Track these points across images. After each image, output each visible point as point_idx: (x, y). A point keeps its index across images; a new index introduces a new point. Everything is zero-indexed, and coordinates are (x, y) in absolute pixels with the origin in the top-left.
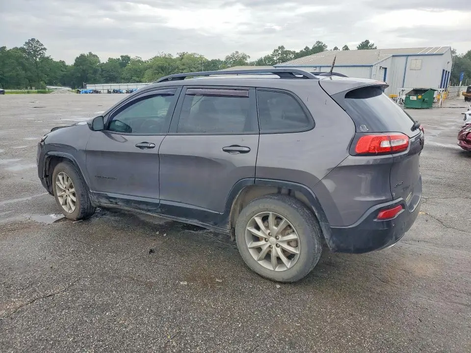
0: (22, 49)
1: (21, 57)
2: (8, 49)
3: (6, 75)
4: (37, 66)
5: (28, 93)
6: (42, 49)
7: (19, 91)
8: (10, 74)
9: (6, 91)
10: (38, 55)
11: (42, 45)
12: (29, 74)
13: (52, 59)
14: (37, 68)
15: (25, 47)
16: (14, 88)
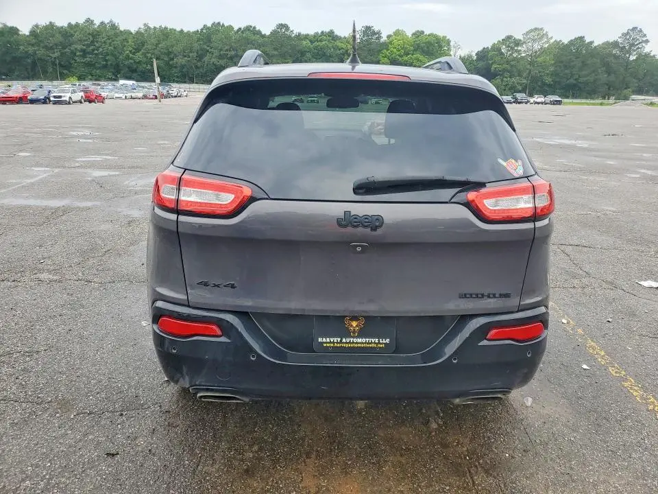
0: (615, 44)
1: (610, 55)
2: (596, 44)
3: (581, 80)
4: (627, 66)
5: (601, 104)
6: (643, 42)
7: (592, 101)
8: (585, 79)
9: (565, 100)
10: (634, 51)
11: (645, 35)
12: (612, 78)
13: (654, 56)
14: (626, 69)
15: (619, 40)
16: (587, 98)
